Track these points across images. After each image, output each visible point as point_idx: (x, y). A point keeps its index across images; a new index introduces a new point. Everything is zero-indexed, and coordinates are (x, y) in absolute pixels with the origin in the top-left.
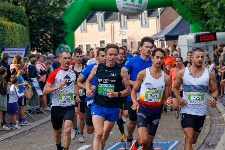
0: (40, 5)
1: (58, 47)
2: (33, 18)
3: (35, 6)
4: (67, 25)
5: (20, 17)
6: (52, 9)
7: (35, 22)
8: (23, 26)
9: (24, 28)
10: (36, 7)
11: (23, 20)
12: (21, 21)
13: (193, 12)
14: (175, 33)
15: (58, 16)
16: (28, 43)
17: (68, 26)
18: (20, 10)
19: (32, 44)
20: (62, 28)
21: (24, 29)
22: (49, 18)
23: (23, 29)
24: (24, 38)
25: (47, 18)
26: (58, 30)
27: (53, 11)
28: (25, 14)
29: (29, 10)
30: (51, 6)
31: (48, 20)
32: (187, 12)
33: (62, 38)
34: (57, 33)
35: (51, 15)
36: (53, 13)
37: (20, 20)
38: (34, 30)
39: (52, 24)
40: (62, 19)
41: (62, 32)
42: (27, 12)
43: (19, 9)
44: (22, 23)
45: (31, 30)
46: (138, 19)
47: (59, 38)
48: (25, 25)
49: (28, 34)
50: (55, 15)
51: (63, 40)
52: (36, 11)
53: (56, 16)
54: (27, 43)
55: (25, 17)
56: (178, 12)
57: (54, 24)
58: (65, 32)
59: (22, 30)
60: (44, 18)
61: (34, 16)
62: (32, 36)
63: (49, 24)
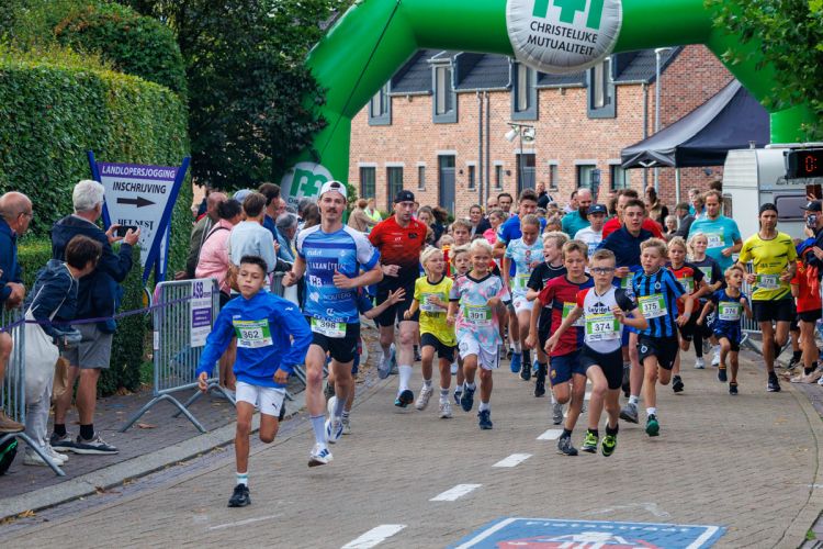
0: (230, 17)
1: (290, 172)
2: (204, 62)
3: (213, 21)
4: (324, 92)
5: (159, 56)
6: (272, 33)
7: (211, 78)
8: (167, 89)
9: (172, 96)
10: (218, 24)
11: (170, 67)
12: (160, 73)
13: (782, 66)
14: (713, 143)
15: (295, 58)
16: (185, 152)
17: (329, 97)
18: (160, 31)
19: (195, 155)
20: (308, 104)
21: (170, 102)
22: (261, 65)
23: (166, 102)
24: (171, 132)
25: (256, 63)
26: (291, 109)
27: (278, 41)
28: (176, 47)
29: (190, 33)
30: (271, 24)
31: (256, 72)
32: (760, 66)
33: (307, 139)
34: (289, 121)
35: (270, 55)
36: (278, 47)
37: (158, 69)
38: (207, 105)
39: (272, 86)
40: (309, 72)
41: (305, 118)
42: (182, 41)
43: (154, 28)
44: (165, 80)
45: (194, 105)
46: (580, 84)
47: (295, 139)
48: (173, 88)
49: (183, 120)
50: (282, 54)
51: (309, 146)
52: (217, 38)
53: (290, 58)
54: (180, 153)
55: (175, 59)
56: (728, 65)
57: (278, 86)
58: (316, 118)
59: (165, 106)
60: (244, 65)
61: (209, 55)
62: (198, 128)
63: (262, 88)
